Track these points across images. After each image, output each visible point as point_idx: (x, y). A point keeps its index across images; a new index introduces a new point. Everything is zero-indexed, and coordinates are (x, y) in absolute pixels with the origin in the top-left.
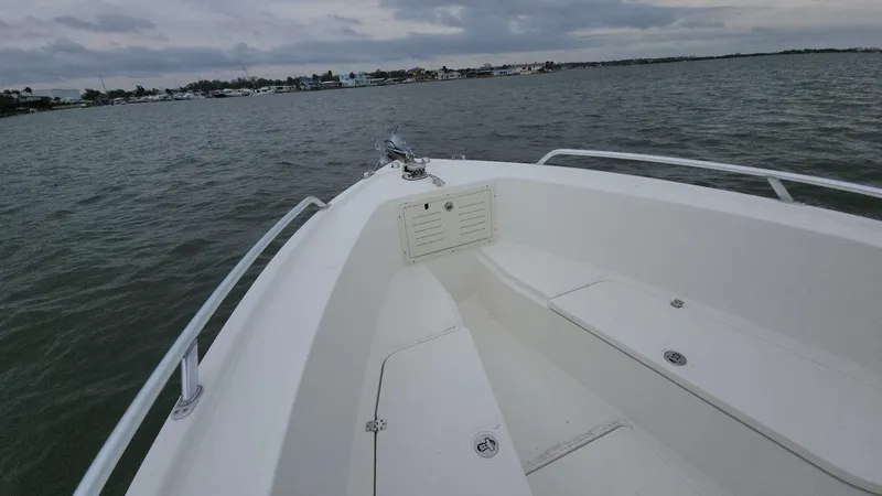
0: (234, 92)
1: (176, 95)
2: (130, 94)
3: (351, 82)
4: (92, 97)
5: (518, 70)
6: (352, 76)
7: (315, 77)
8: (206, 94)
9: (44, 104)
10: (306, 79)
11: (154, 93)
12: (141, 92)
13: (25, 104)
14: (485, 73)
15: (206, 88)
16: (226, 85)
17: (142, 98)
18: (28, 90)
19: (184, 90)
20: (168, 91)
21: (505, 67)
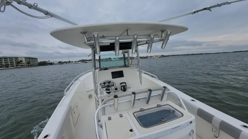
0: (89, 62)
1: (77, 62)
2: (67, 62)
3: (114, 60)
4: (60, 63)
5: (154, 57)
6: (114, 58)
7: (106, 59)
8: (83, 62)
9: (51, 64)
10: (104, 59)
11: (72, 62)
12: (69, 62)
13: (47, 64)
14: (146, 58)
15: (83, 61)
16: (87, 60)
17: (70, 63)
18: (49, 61)
19: (78, 61)
20: (75, 62)
21: (151, 56)
